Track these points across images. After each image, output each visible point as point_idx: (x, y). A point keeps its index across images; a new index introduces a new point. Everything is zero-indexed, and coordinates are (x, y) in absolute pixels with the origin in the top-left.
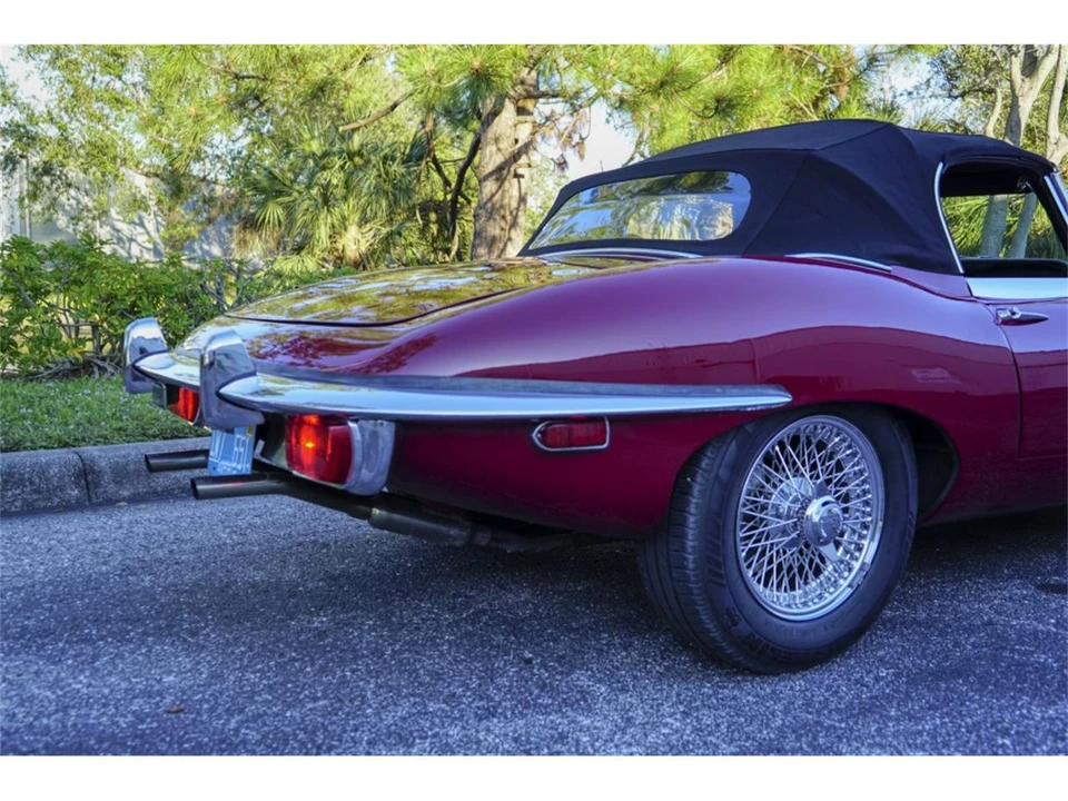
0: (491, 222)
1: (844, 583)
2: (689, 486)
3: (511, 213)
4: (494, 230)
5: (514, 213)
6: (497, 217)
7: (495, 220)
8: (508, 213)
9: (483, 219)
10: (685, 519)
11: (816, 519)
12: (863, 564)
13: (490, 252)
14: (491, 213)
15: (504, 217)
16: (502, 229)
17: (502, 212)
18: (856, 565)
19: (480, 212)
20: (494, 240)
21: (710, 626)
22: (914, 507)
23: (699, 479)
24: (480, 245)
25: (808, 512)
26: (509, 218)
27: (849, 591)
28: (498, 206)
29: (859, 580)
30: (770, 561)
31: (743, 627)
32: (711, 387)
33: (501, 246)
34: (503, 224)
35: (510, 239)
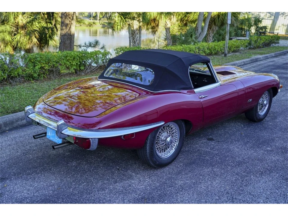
0: (66, 19)
1: (173, 149)
2: (147, 142)
3: (72, 15)
4: (67, 22)
5: (73, 16)
6: (68, 18)
7: (67, 19)
8: (71, 17)
9: (64, 18)
12: (177, 144)
13: (66, 28)
14: (66, 17)
15: (70, 18)
16: (70, 21)
17: (69, 16)
18: (175, 145)
19: (63, 16)
20: (67, 24)
21: (152, 164)
24: (64, 26)
25: (167, 140)
26: (71, 18)
27: (175, 150)
28: (68, 14)
29: (176, 148)
30: (161, 149)
31: (157, 163)
33: (70, 26)
34: (70, 20)
35: (72, 23)
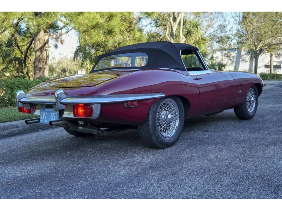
0: (40, 63)
1: (174, 130)
2: (149, 113)
3: (45, 60)
4: (40, 65)
5: (46, 60)
6: (41, 62)
7: (41, 63)
8: (44, 61)
9: (37, 62)
10: (149, 119)
11: (170, 118)
12: (177, 126)
13: (40, 72)
14: (39, 61)
15: (43, 62)
16: (43, 65)
17: (43, 60)
18: (176, 127)
19: (36, 60)
20: (41, 68)
21: (154, 139)
22: (184, 115)
23: (151, 111)
24: (37, 70)
25: (168, 117)
26: (45, 62)
27: (175, 132)
28: (41, 58)
29: (176, 130)
30: (162, 127)
31: (160, 139)
32: (153, 94)
33: (43, 70)
34: (43, 64)
35: (45, 68)
